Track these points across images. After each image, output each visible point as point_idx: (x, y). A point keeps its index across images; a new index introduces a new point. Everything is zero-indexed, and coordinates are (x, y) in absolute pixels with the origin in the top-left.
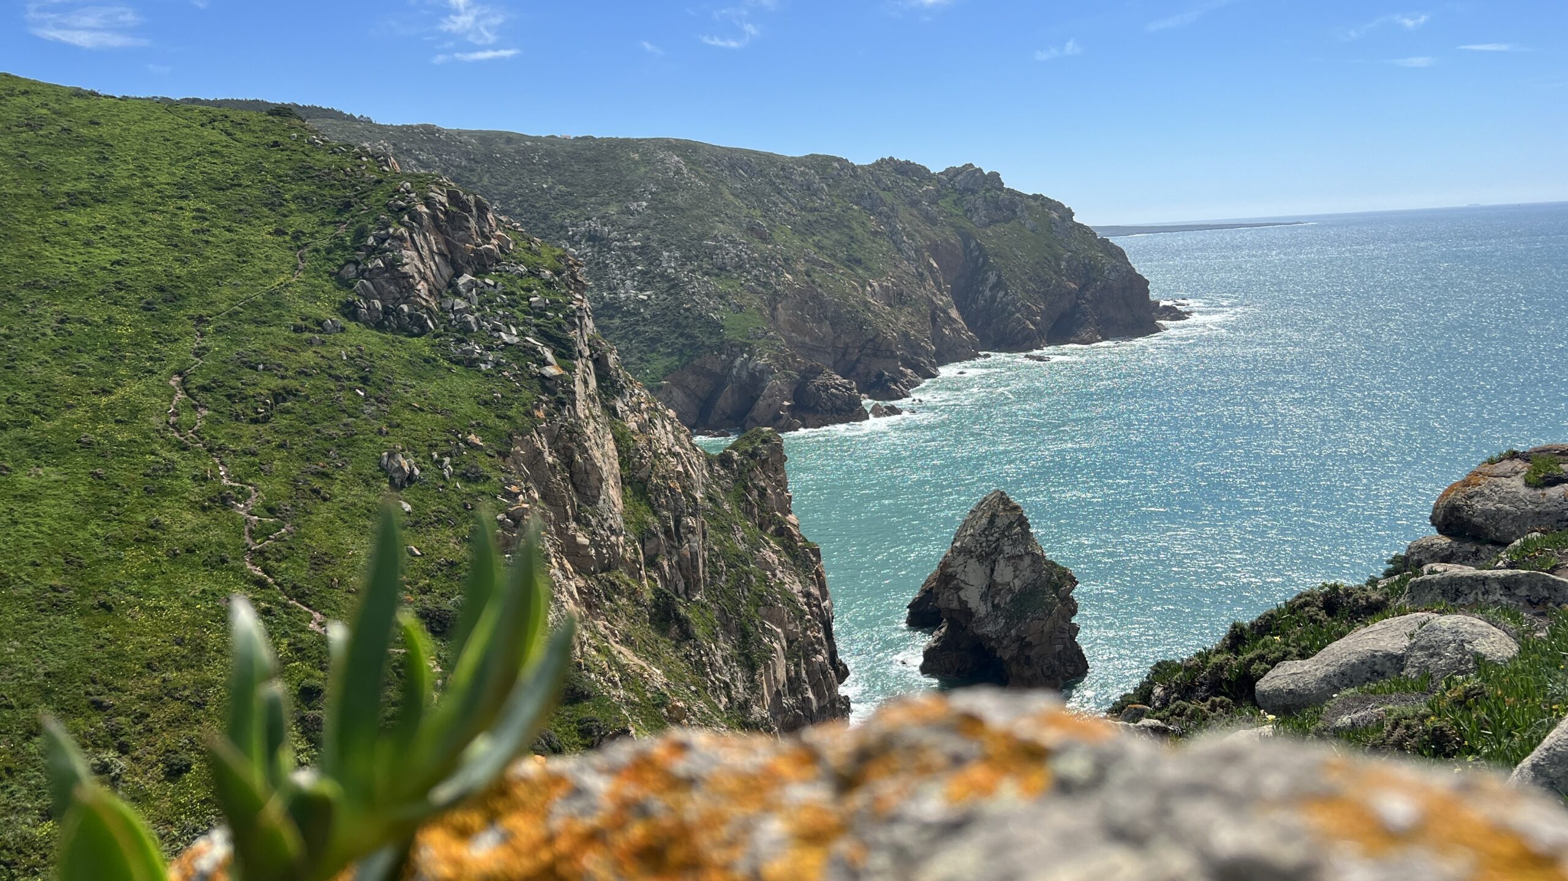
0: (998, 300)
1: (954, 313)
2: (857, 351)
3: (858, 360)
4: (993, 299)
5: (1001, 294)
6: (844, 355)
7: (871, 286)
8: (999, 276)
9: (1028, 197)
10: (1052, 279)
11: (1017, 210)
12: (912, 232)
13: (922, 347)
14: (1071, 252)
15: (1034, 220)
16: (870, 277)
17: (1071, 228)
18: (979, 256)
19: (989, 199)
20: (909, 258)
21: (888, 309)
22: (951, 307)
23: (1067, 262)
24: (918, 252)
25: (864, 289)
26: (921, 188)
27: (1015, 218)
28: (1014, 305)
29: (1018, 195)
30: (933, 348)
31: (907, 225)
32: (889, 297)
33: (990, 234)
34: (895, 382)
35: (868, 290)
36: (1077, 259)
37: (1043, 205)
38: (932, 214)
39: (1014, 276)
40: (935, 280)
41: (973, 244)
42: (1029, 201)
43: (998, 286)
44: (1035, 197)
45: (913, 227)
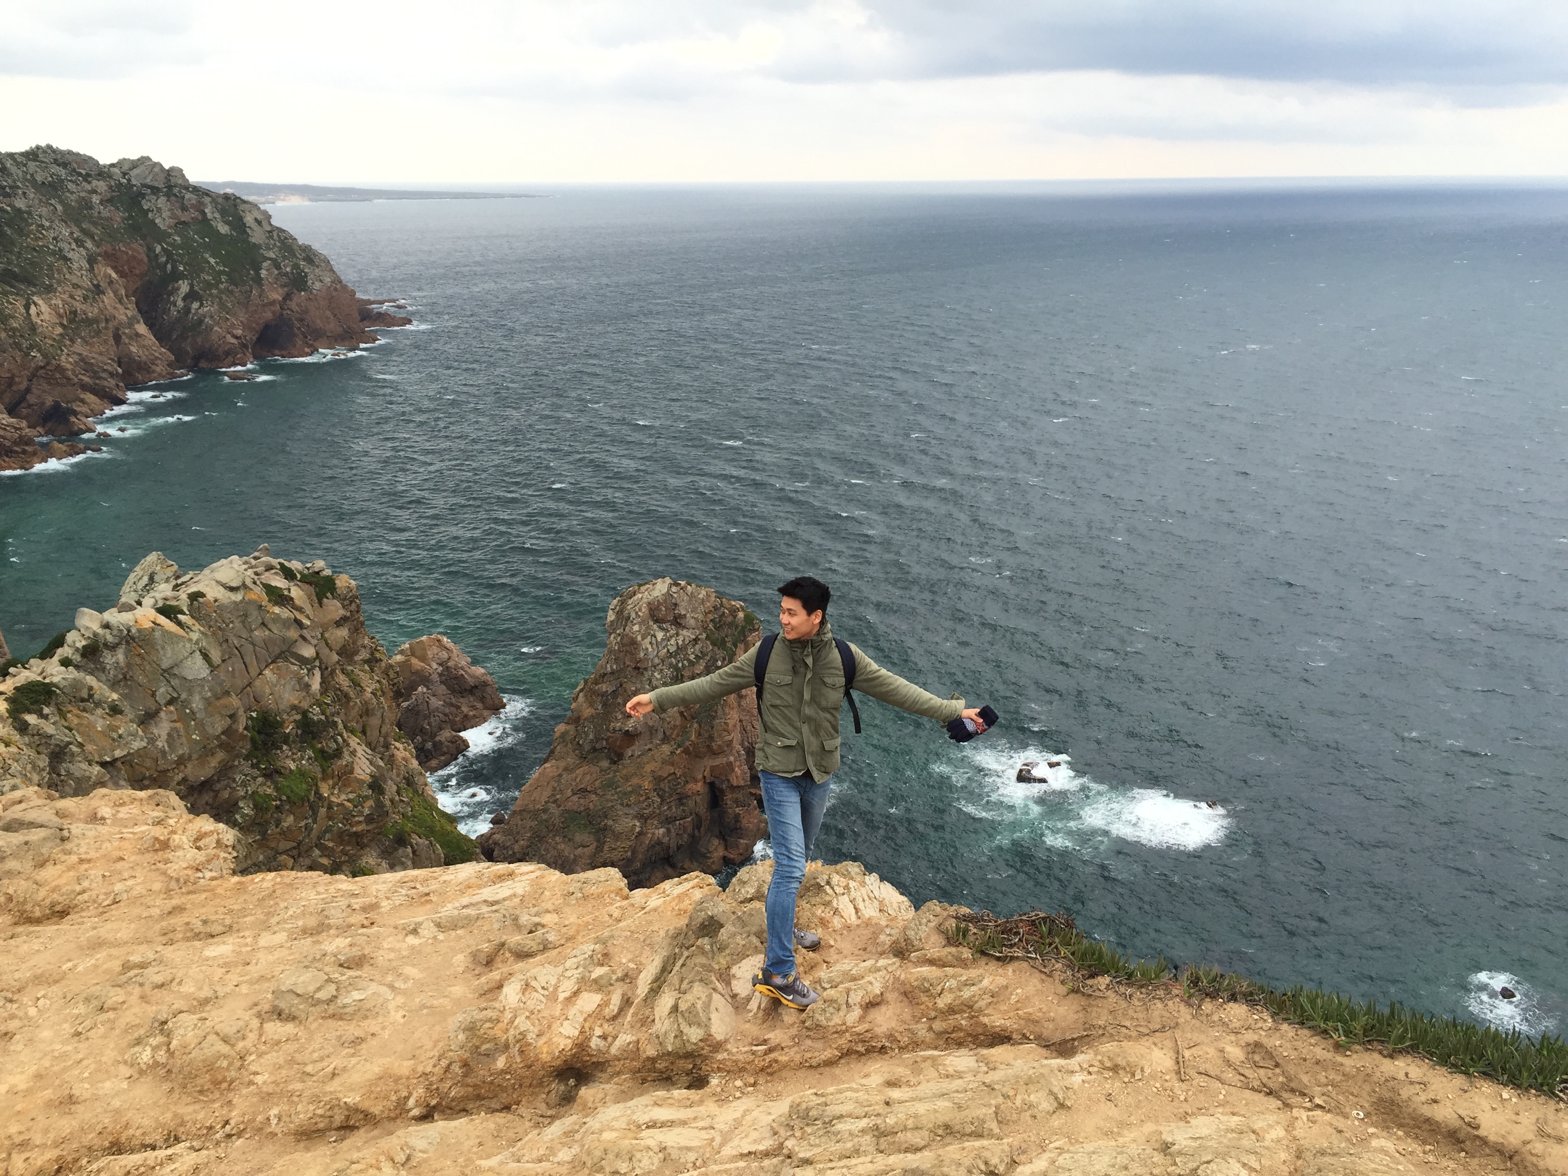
0: (193, 311)
1: (142, 328)
2: (25, 380)
3: (28, 390)
4: (187, 310)
5: (195, 305)
6: (10, 385)
7: (36, 304)
8: (192, 286)
9: (219, 195)
10: (252, 288)
11: (206, 211)
12: (82, 237)
13: (105, 370)
14: (270, 259)
15: (227, 223)
16: (34, 294)
17: (269, 232)
18: (167, 262)
19: (173, 198)
20: (81, 269)
21: (59, 330)
22: (138, 322)
23: (268, 270)
24: (92, 260)
25: (28, 308)
26: (89, 183)
27: (205, 221)
28: (212, 317)
29: (207, 195)
30: (120, 370)
31: (75, 229)
32: (60, 316)
33: (177, 238)
34: (75, 413)
35: (33, 310)
36: (278, 267)
37: (235, 206)
38: (105, 213)
39: (208, 286)
40: (115, 293)
41: (158, 249)
42: (220, 200)
43: (192, 296)
44: (226, 197)
45: (83, 231)
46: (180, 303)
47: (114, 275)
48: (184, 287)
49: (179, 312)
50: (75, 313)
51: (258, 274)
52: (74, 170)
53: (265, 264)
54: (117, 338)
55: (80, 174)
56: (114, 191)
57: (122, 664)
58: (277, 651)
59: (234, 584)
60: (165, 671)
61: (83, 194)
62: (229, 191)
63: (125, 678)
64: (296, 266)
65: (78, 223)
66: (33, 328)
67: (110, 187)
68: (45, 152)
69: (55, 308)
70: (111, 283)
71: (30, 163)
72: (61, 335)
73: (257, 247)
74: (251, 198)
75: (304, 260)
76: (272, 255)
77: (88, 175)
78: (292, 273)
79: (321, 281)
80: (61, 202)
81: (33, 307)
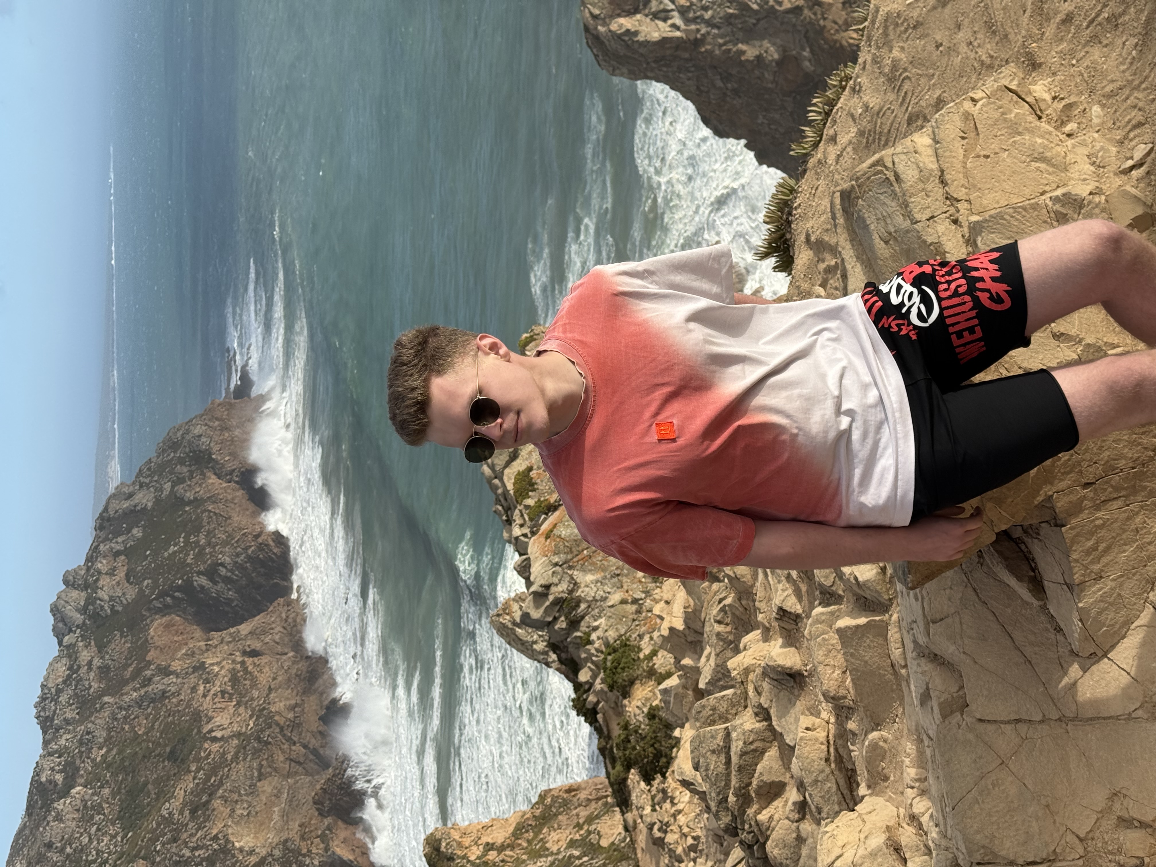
0: (229, 574)
1: (244, 628)
2: (293, 748)
3: (305, 747)
4: (227, 580)
5: (223, 571)
6: (299, 763)
7: (211, 731)
8: (199, 573)
9: (97, 537)
10: (205, 511)
11: (115, 549)
12: (140, 680)
13: (290, 668)
14: (173, 487)
15: (130, 529)
16: (199, 732)
17: (141, 486)
18: (173, 597)
19: (100, 583)
20: (175, 683)
21: (241, 710)
22: (238, 632)
23: (185, 491)
25: (215, 740)
26: (79, 667)
27: (127, 552)
28: (238, 555)
29: (96, 548)
30: (289, 655)
31: (131, 686)
32: (226, 708)
33: (146, 583)
35: (218, 734)
36: (182, 480)
37: (109, 520)
38: (114, 654)
39: (200, 556)
40: (203, 652)
42: (103, 534)
43: (211, 573)
44: (98, 527)
45: (133, 678)
46: (219, 587)
47: (184, 651)
48: (200, 581)
49: (229, 590)
50: (224, 692)
51: (189, 503)
52: (64, 682)
53: (179, 493)
54: (254, 653)
55: (69, 677)
56: (90, 643)
61: (92, 674)
62: (93, 524)
64: (182, 461)
65: (126, 682)
66: (236, 736)
67: (85, 646)
68: (44, 709)
69: (217, 713)
70: (193, 654)
71: (55, 725)
72: (247, 708)
73: (158, 501)
75: (174, 451)
76: (168, 485)
77: (70, 668)
78: (190, 466)
79: (201, 435)
80: (100, 697)
81: (213, 734)
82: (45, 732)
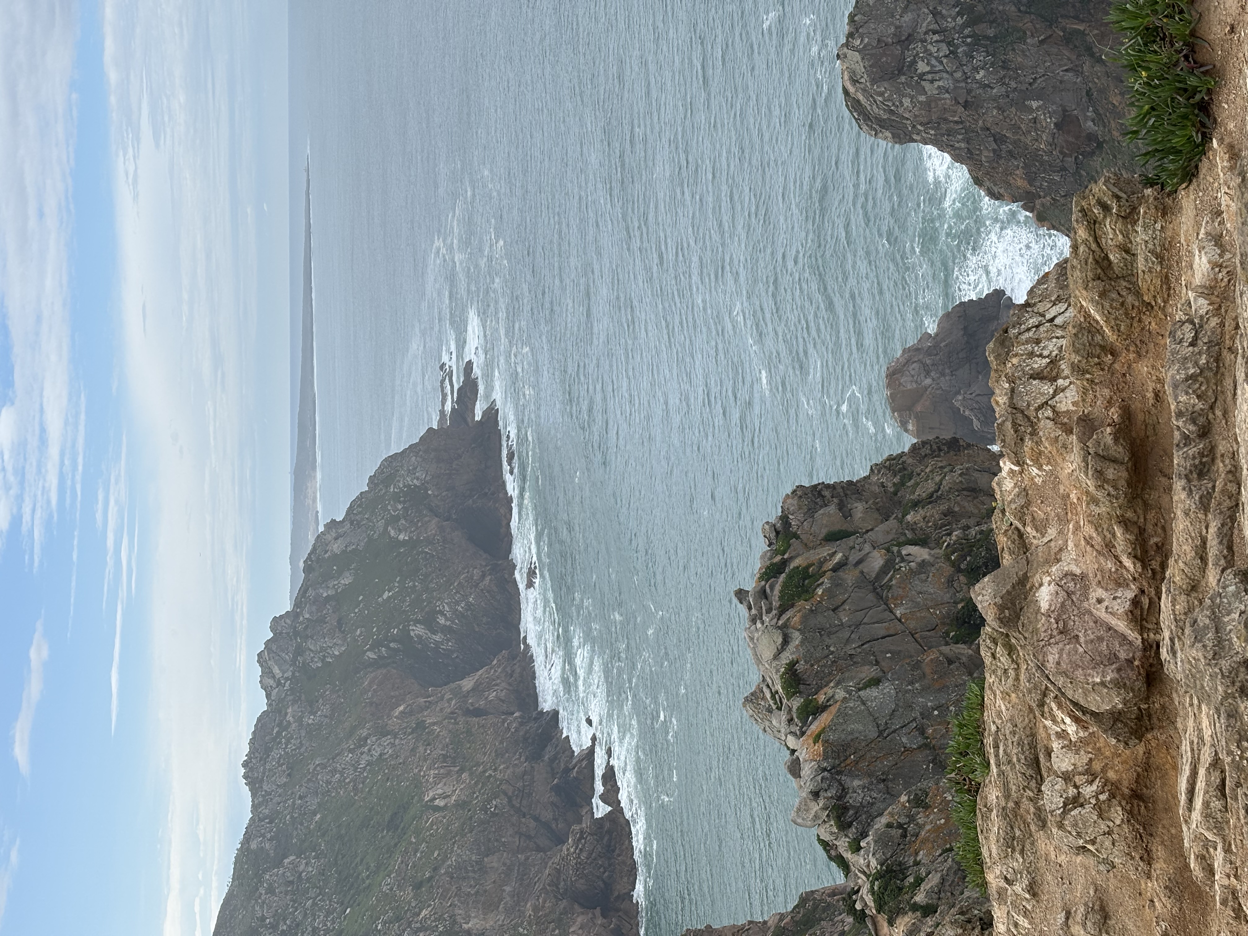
0: (448, 623)
1: (467, 684)
2: (523, 820)
3: (536, 819)
4: (445, 630)
5: (442, 621)
6: (529, 837)
7: (433, 799)
8: (417, 622)
9: (306, 580)
10: (422, 553)
11: (325, 595)
12: (355, 739)
13: (517, 730)
14: (386, 527)
15: (340, 573)
16: (421, 800)
17: (352, 523)
18: (388, 647)
19: (309, 632)
20: (393, 745)
21: (465, 776)
22: (460, 687)
23: (400, 531)
24: (383, 732)
25: (437, 809)
26: (289, 724)
27: (337, 598)
28: (457, 603)
29: (305, 592)
30: (517, 714)
31: (345, 746)
32: (449, 774)
33: (358, 632)
34: (567, 770)
35: (440, 803)
36: (396, 519)
37: (318, 561)
38: (326, 710)
39: (417, 602)
40: (422, 709)
41: (371, 655)
42: (312, 578)
43: (430, 623)
44: (308, 569)
45: (347, 737)
46: (438, 638)
47: (401, 708)
48: (418, 630)
49: (448, 640)
50: (445, 757)
51: (405, 544)
52: (274, 740)
53: (392, 533)
54: (478, 713)
55: (279, 733)
56: (299, 698)
57: (866, 781)
58: (871, 596)
59: (780, 640)
60: (881, 733)
61: (303, 732)
62: (301, 565)
63: (884, 780)
64: (396, 498)
65: (338, 742)
66: (461, 805)
67: (294, 702)
68: (252, 769)
69: (439, 778)
70: (411, 713)
71: (265, 788)
72: (471, 774)
73: (370, 541)
74: (312, 540)
75: (387, 487)
76: (381, 523)
77: (280, 725)
78: (404, 502)
79: (415, 469)
80: (312, 757)
81: (437, 802)
82: (254, 795)
